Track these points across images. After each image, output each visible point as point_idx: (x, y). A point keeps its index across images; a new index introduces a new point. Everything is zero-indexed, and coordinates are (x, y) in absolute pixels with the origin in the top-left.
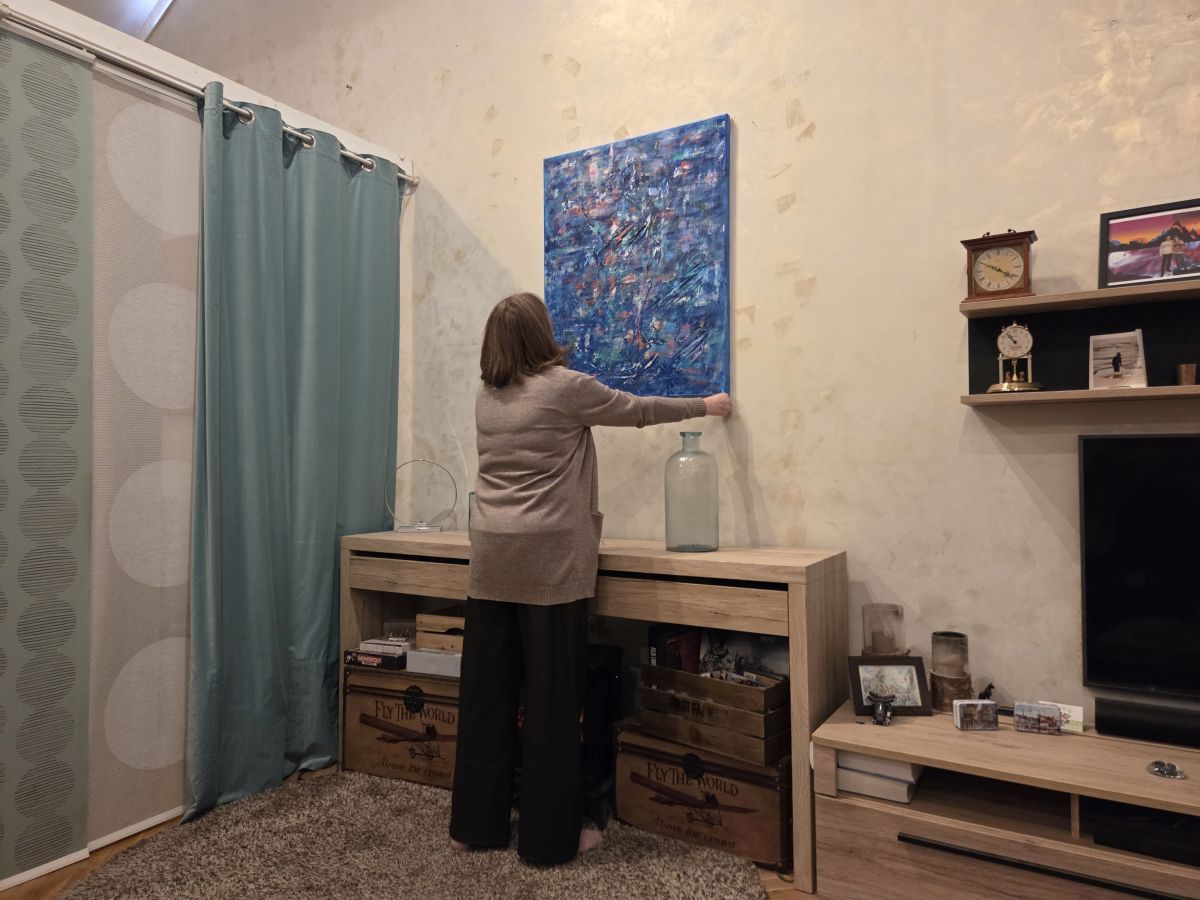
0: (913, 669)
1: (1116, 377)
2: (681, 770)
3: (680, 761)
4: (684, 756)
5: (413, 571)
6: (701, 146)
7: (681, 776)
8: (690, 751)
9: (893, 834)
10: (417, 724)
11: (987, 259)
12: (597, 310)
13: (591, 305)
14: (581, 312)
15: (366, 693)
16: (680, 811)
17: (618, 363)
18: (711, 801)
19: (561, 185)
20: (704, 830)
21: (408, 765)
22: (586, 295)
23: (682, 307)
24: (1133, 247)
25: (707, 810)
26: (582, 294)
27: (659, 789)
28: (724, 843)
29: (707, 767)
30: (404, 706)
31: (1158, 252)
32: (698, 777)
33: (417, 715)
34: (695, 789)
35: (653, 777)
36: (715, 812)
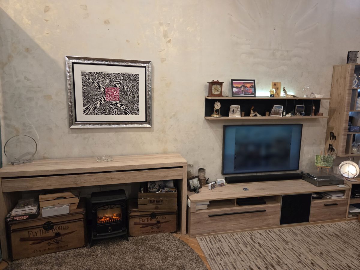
0: (197, 178)
1: (233, 114)
2: (150, 217)
3: (149, 215)
4: (151, 214)
5: (42, 181)
7: (150, 219)
8: (152, 212)
9: (207, 216)
10: (51, 233)
11: (214, 87)
15: (22, 230)
16: (149, 228)
18: (158, 222)
20: (156, 230)
21: (47, 248)
24: (237, 88)
25: (157, 225)
27: (143, 224)
28: (162, 231)
29: (157, 215)
30: (43, 230)
31: (241, 90)
32: (155, 217)
33: (51, 230)
34: (154, 221)
35: (141, 222)
36: (160, 224)
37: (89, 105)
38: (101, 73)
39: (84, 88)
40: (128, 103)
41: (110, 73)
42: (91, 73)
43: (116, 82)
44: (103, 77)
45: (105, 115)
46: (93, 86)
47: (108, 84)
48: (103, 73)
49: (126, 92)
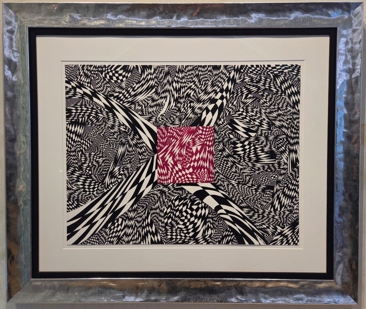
37: (90, 202)
38: (144, 68)
39: (75, 133)
40: (251, 193)
41: (178, 64)
42: (101, 69)
43: (200, 105)
44: (152, 83)
45: (153, 242)
46: (110, 123)
47: (169, 114)
48: (150, 67)
49: (243, 146)
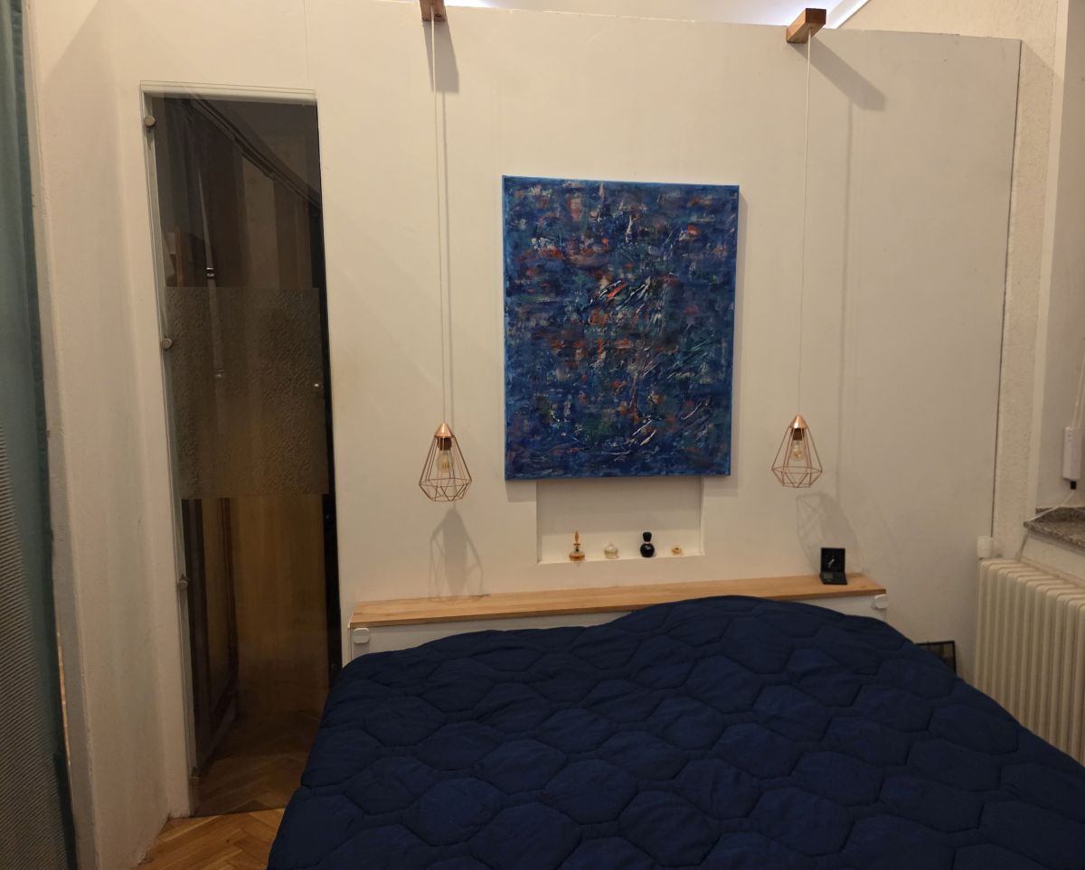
6: (711, 213)
12: (580, 376)
13: (573, 368)
14: (557, 373)
17: (607, 437)
19: (531, 217)
22: (567, 355)
23: (685, 382)
26: (560, 355)
